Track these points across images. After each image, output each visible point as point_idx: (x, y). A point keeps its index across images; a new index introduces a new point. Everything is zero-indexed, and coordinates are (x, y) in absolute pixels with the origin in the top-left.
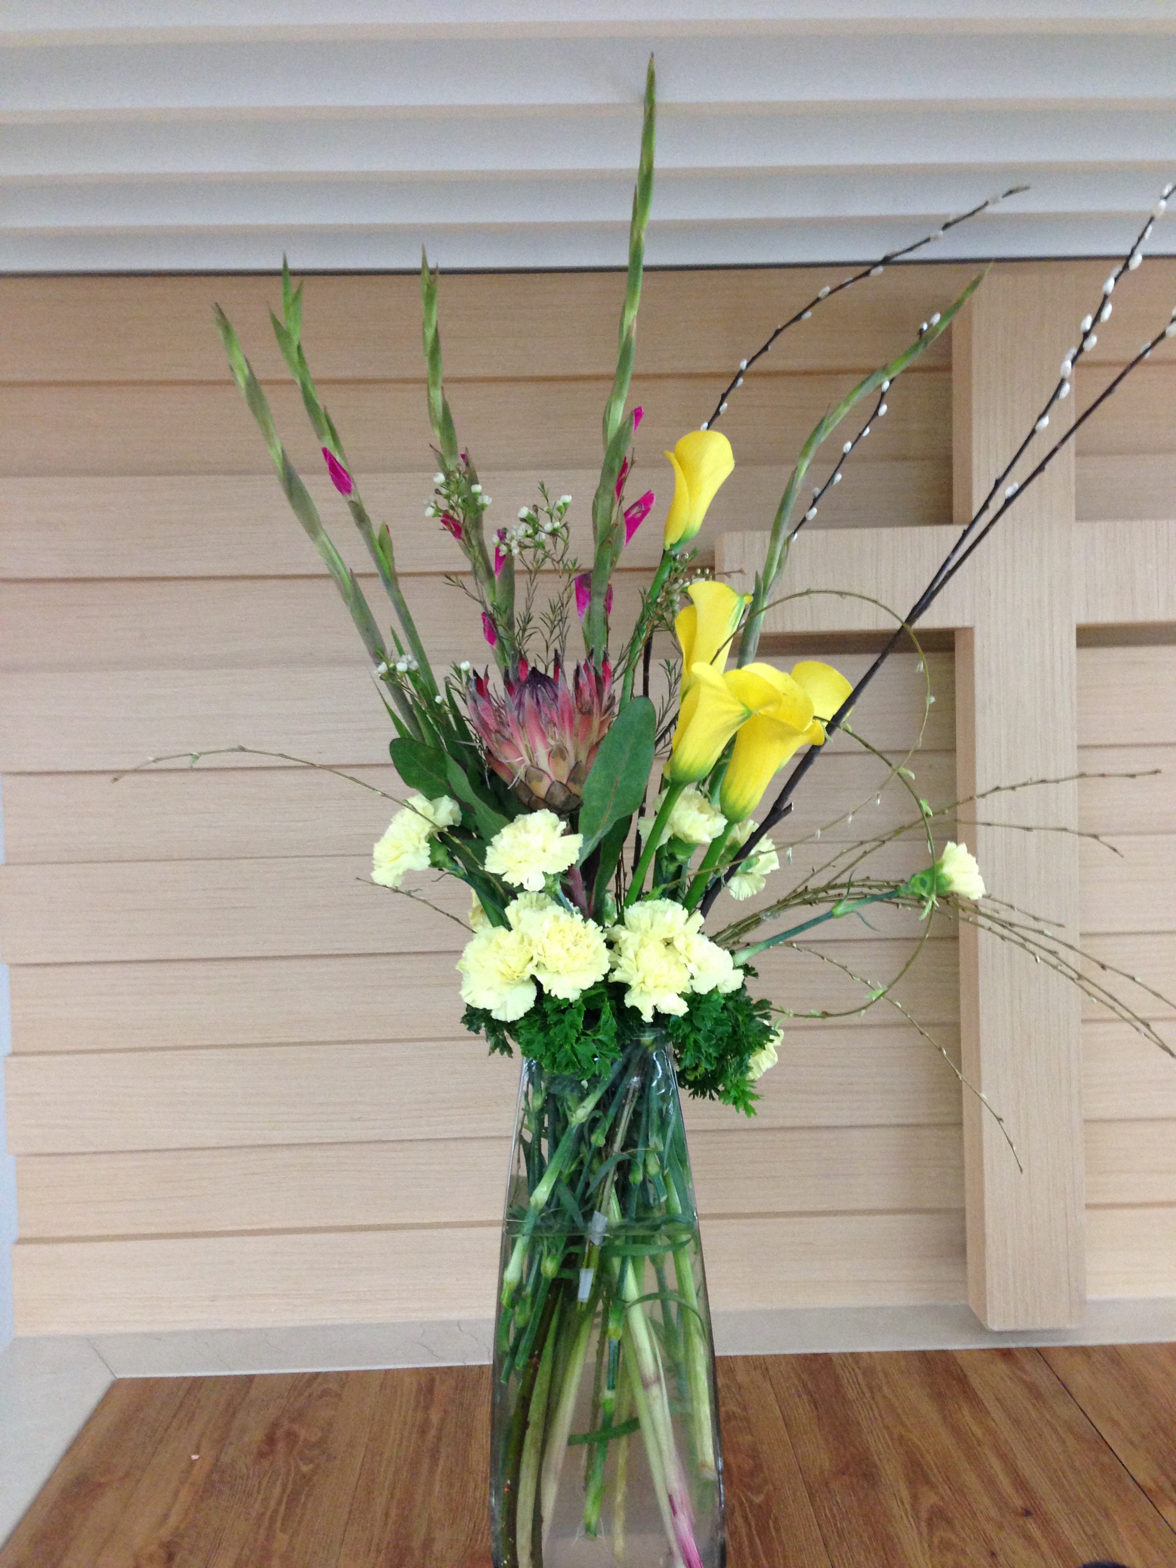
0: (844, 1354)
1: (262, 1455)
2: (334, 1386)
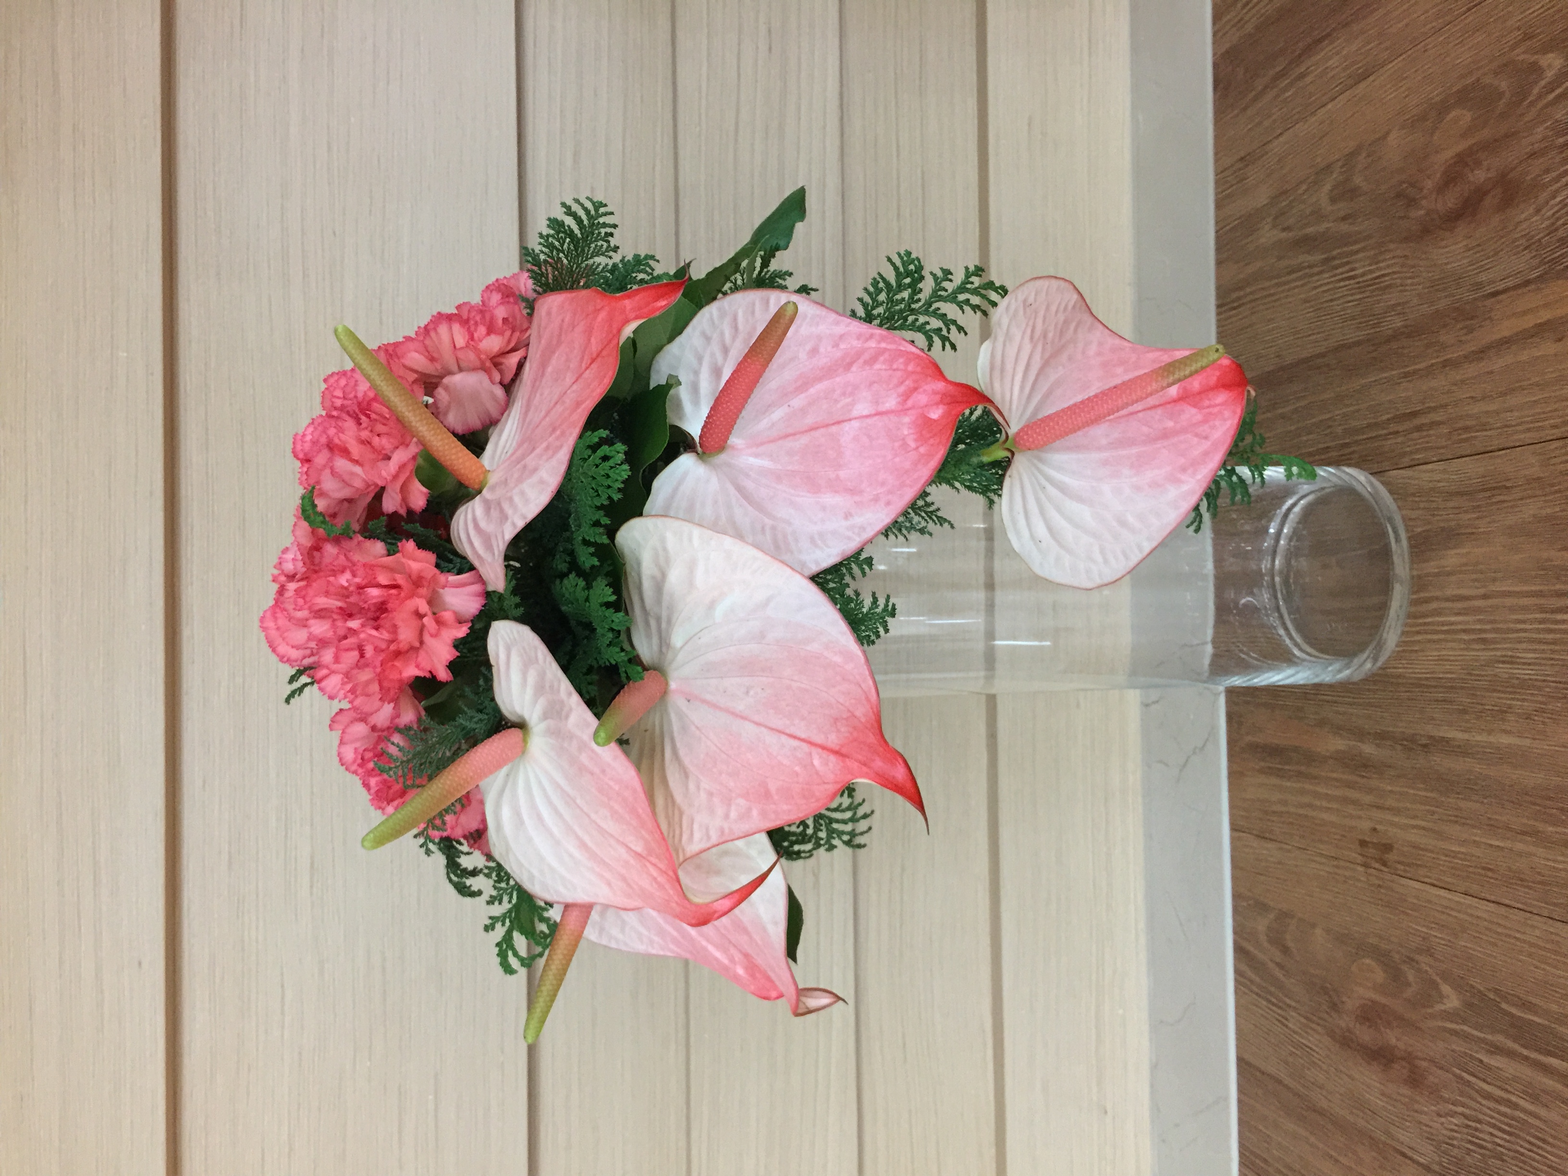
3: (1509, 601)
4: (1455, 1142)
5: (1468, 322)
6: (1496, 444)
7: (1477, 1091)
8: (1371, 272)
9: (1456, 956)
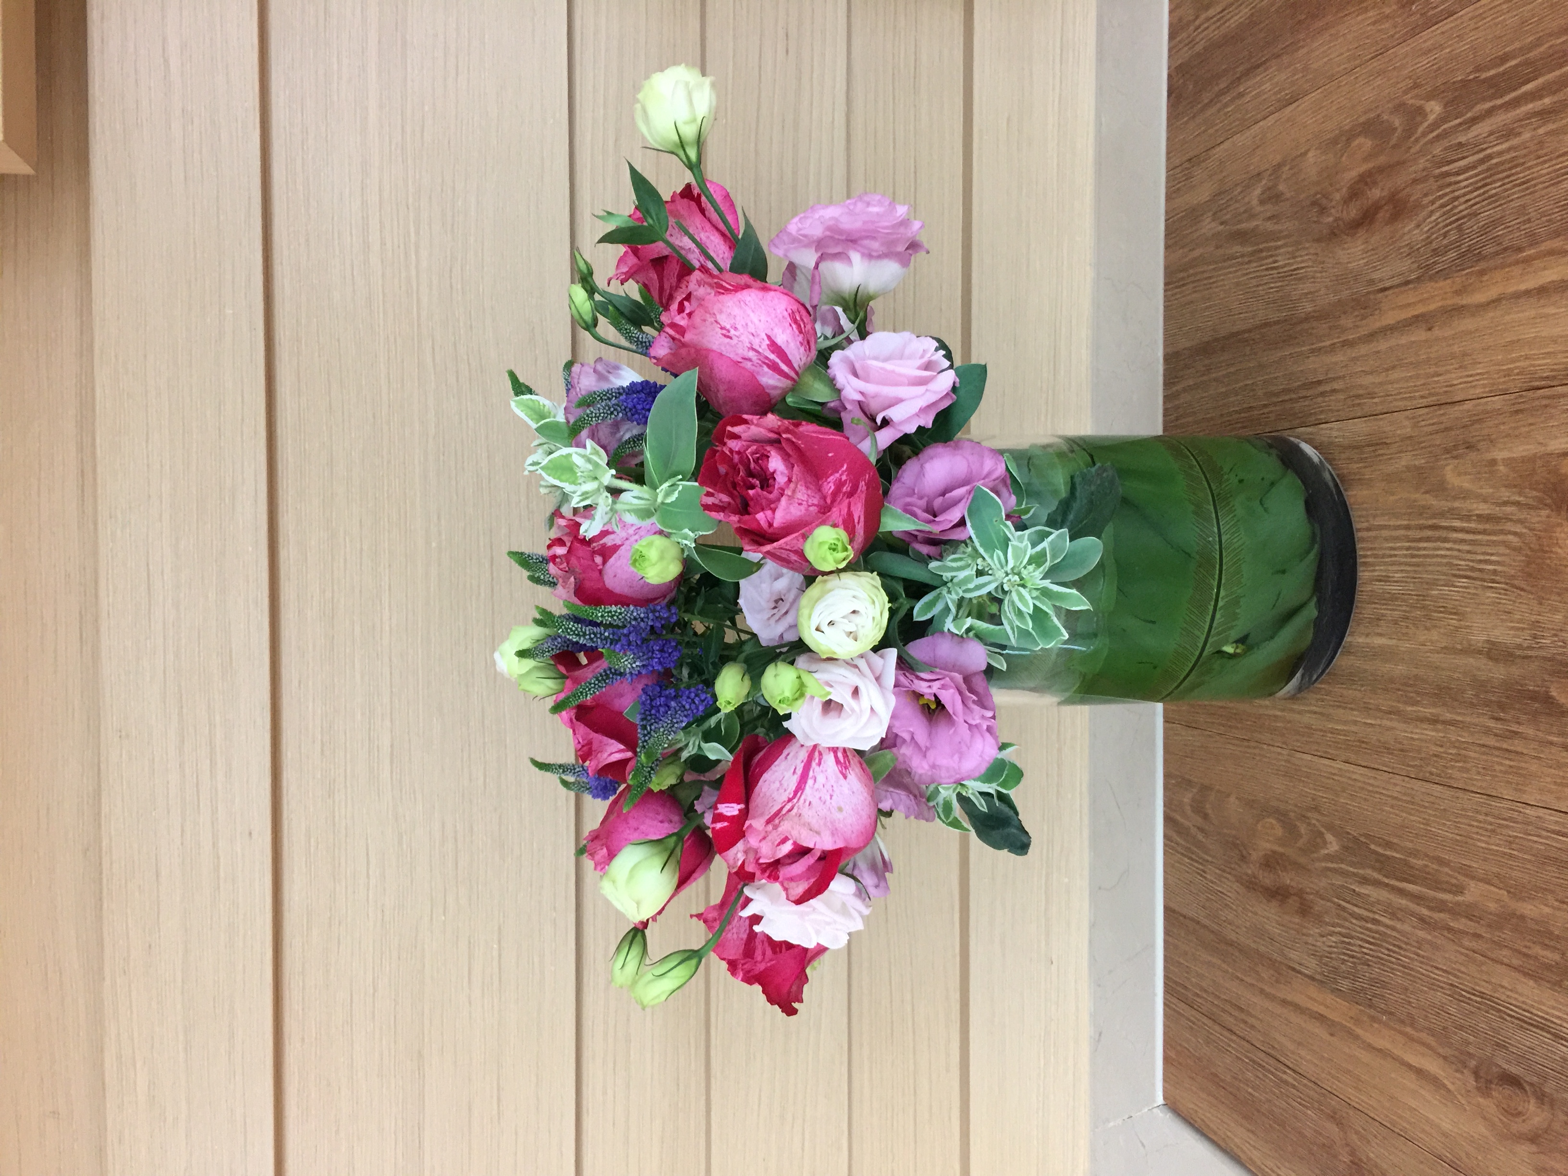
0: (1170, 50)
1: (1305, 910)
2: (1187, 797)
3: (1385, 533)
4: (1333, 956)
5: (1362, 311)
6: (1379, 409)
7: (1350, 914)
8: (1292, 264)
9: (1337, 811)
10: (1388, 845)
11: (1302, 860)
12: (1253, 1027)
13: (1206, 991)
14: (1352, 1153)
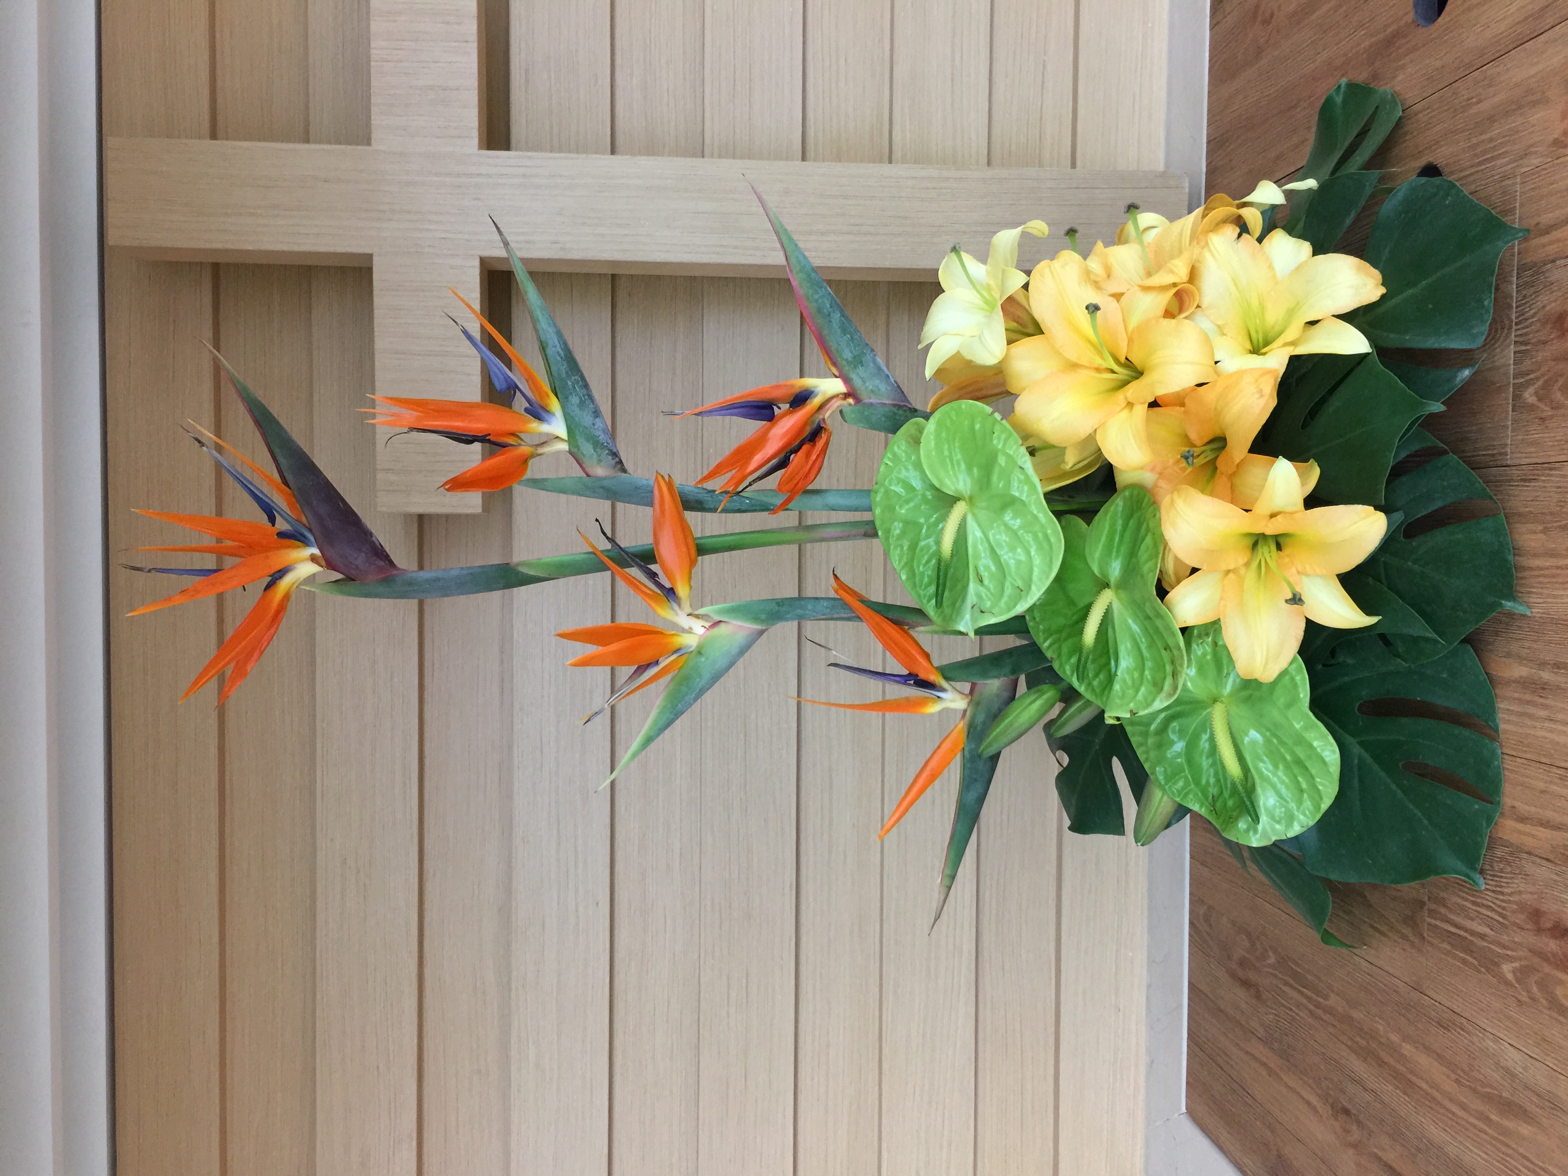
1: (1258, 996)
2: (1202, 910)
10: (1297, 964)
11: (1258, 965)
12: (1232, 1066)
13: (1208, 1040)
14: (1278, 1151)
